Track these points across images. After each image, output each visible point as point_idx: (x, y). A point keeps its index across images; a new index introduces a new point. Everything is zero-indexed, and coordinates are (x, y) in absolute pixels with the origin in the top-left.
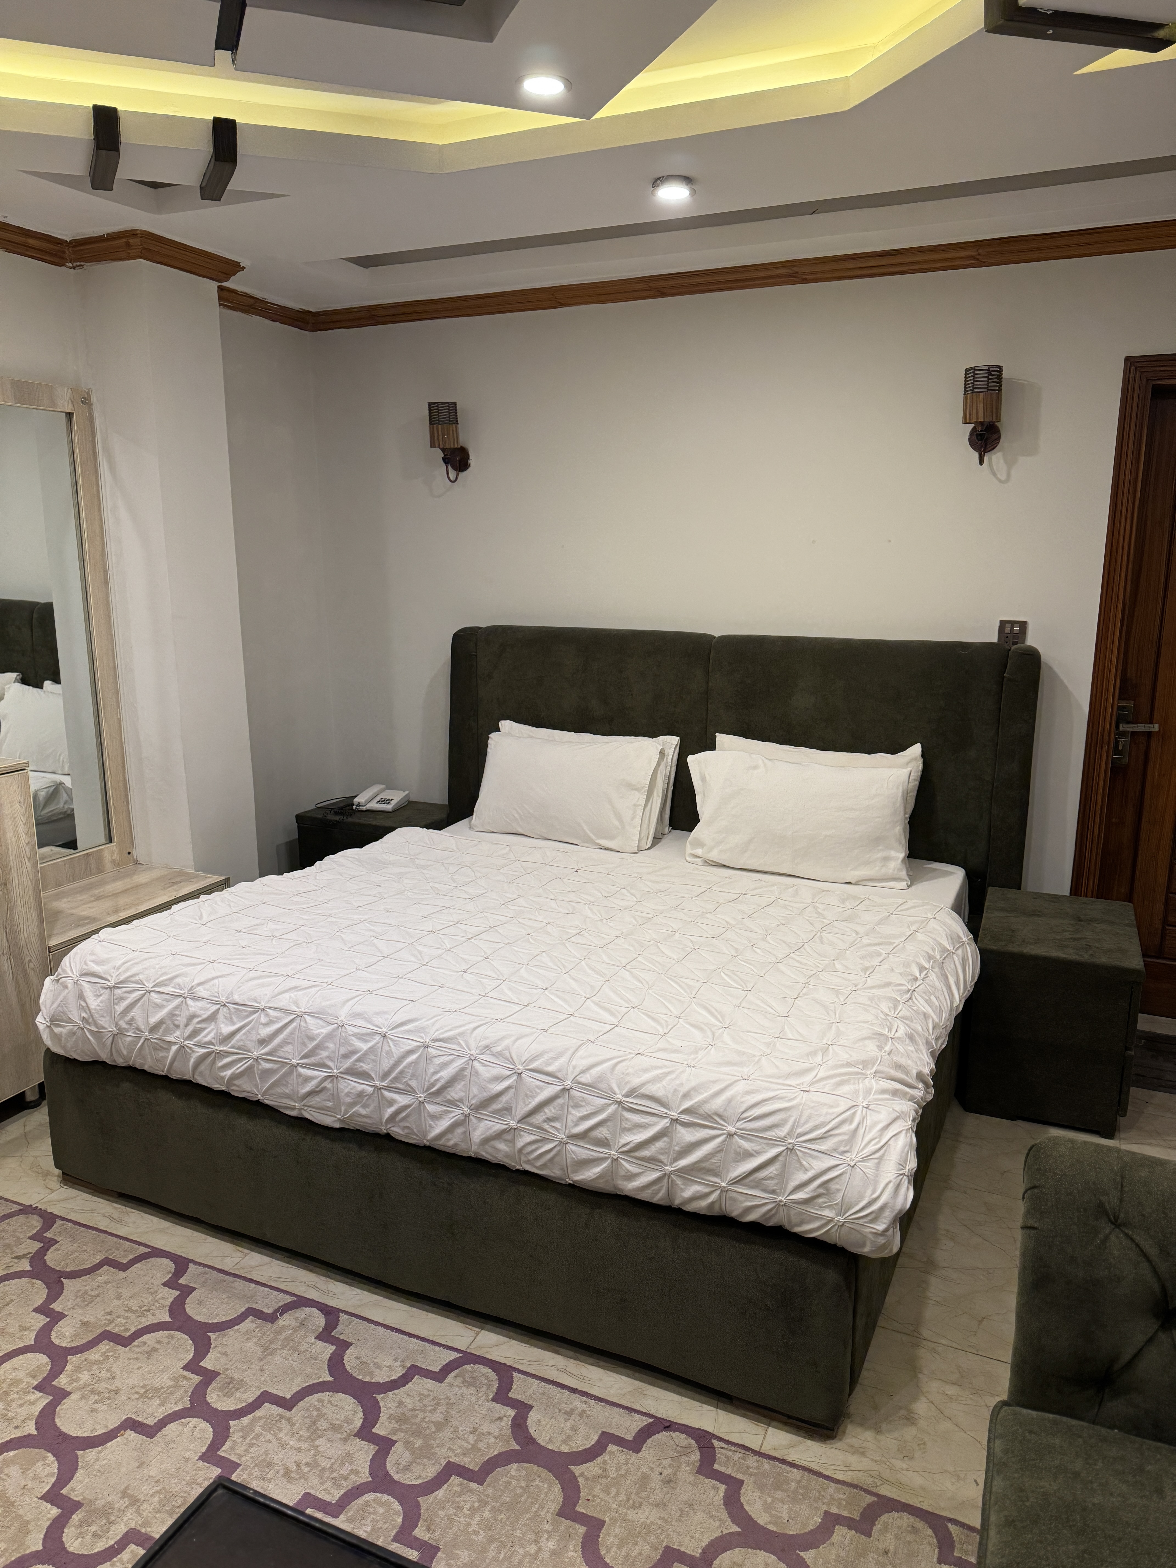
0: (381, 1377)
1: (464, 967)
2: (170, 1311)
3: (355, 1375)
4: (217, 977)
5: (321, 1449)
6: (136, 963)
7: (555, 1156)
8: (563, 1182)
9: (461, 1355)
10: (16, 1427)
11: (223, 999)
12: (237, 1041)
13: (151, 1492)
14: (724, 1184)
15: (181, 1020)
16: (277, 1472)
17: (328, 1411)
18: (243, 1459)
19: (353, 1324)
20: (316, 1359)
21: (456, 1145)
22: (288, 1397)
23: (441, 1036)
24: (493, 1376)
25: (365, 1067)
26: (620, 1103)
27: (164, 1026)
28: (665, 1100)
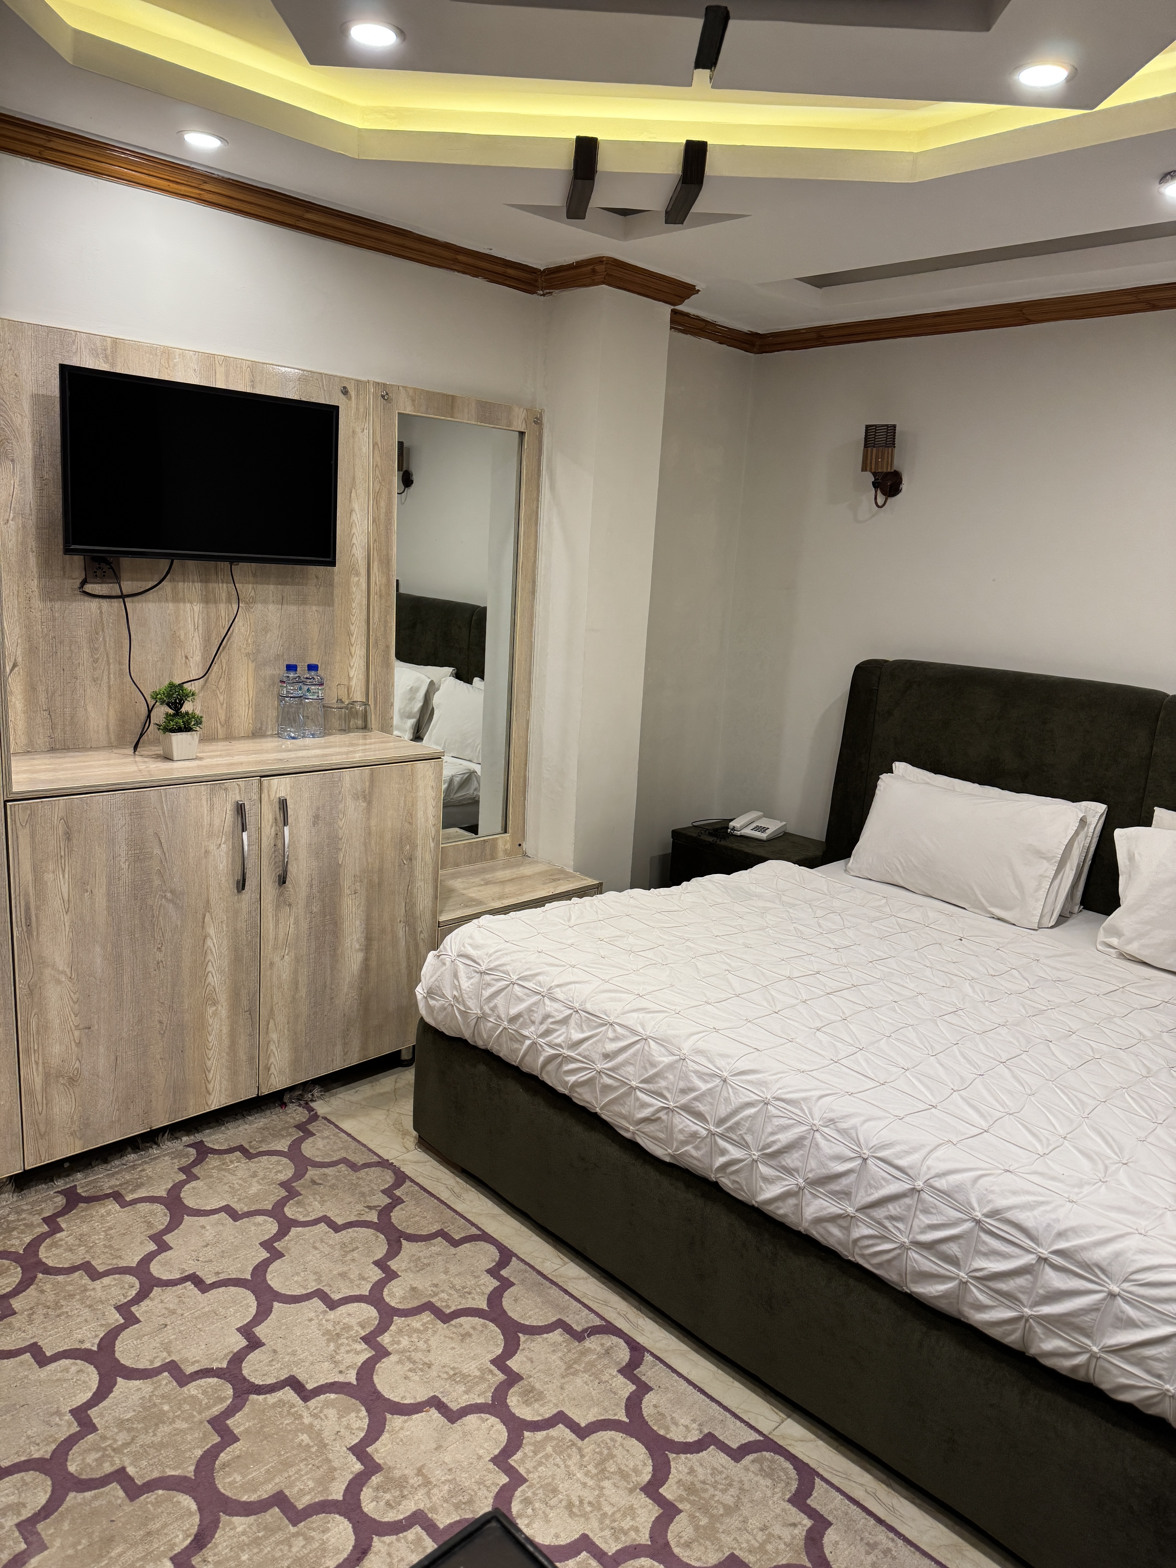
0: (676, 1435)
1: (819, 1025)
2: (488, 1300)
3: (650, 1423)
4: (574, 983)
5: (606, 1492)
6: (506, 954)
7: (894, 1258)
8: (899, 1289)
9: (762, 1439)
10: (341, 1372)
11: (577, 1005)
12: (584, 1050)
13: (443, 1479)
14: (1095, 1349)
15: (537, 1017)
16: (560, 1502)
17: (618, 1452)
18: (531, 1475)
19: (657, 1368)
20: (615, 1394)
21: (786, 1215)
22: (583, 1425)
23: (784, 1096)
24: (793, 1473)
25: (701, 1107)
26: (978, 1222)
27: (521, 1020)
28: (1034, 1232)
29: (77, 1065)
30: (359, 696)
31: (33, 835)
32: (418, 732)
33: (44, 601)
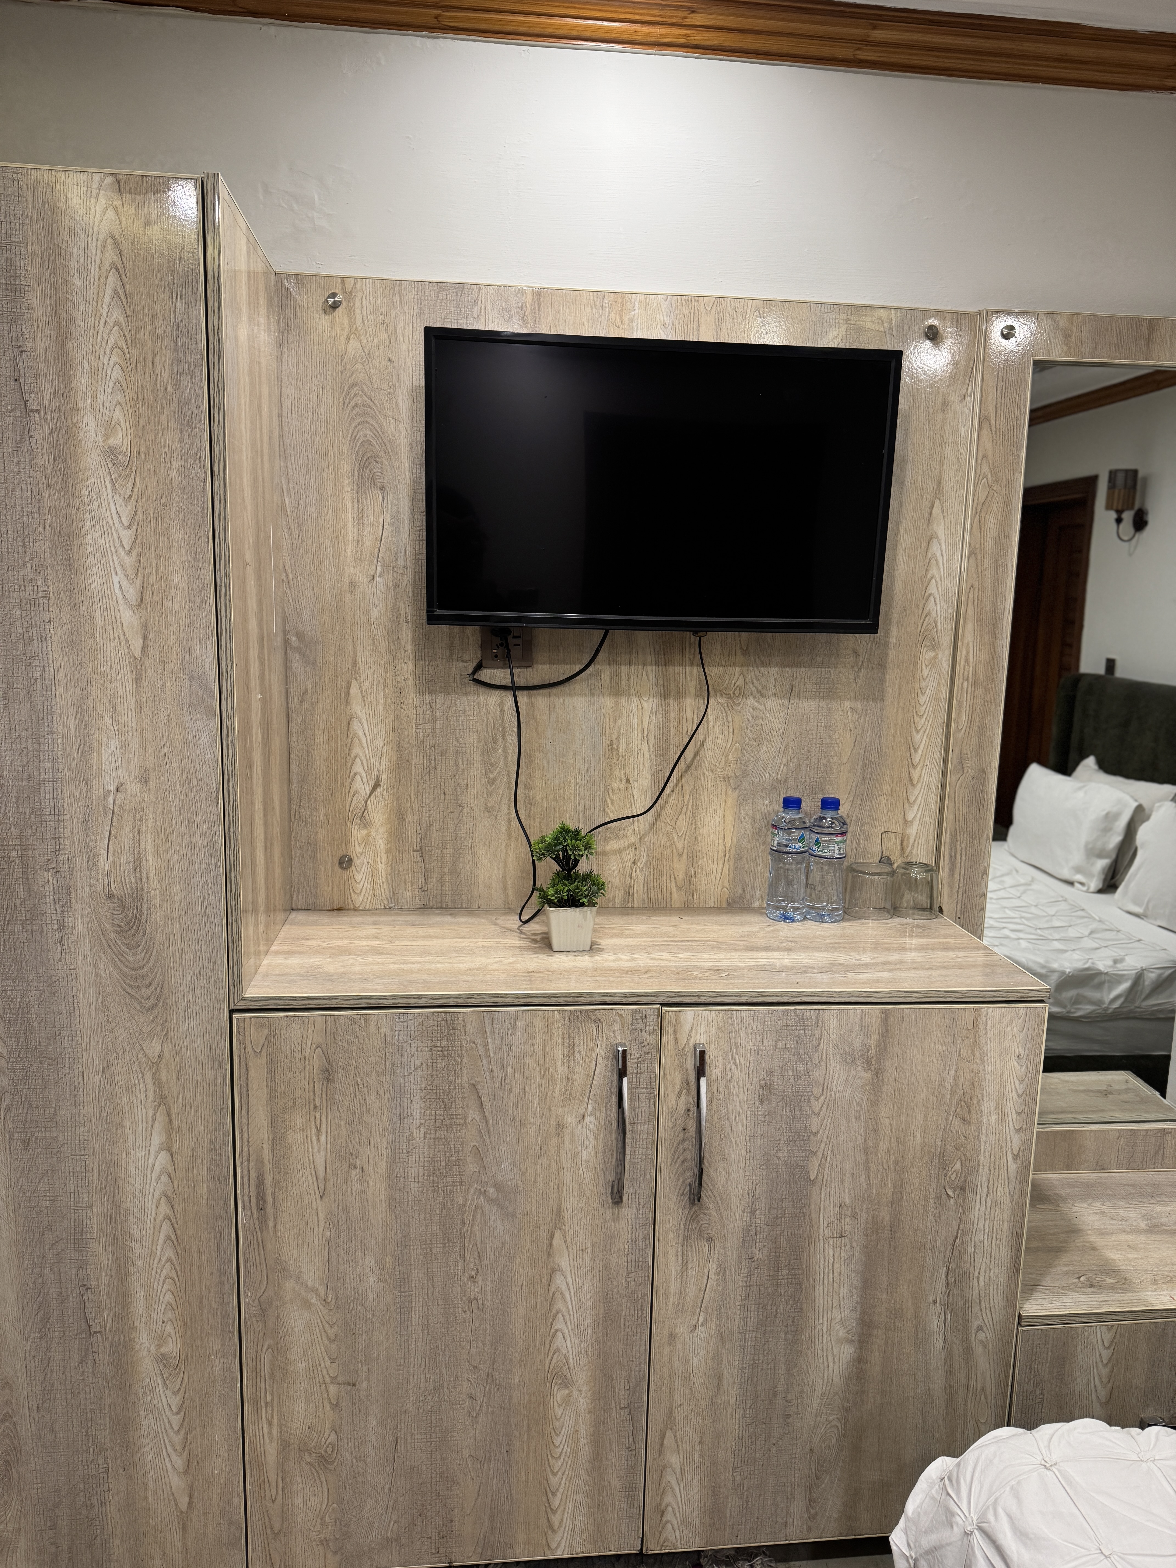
29: (333, 1438)
30: (922, 853)
31: (271, 1068)
32: (1113, 877)
33: (421, 692)
